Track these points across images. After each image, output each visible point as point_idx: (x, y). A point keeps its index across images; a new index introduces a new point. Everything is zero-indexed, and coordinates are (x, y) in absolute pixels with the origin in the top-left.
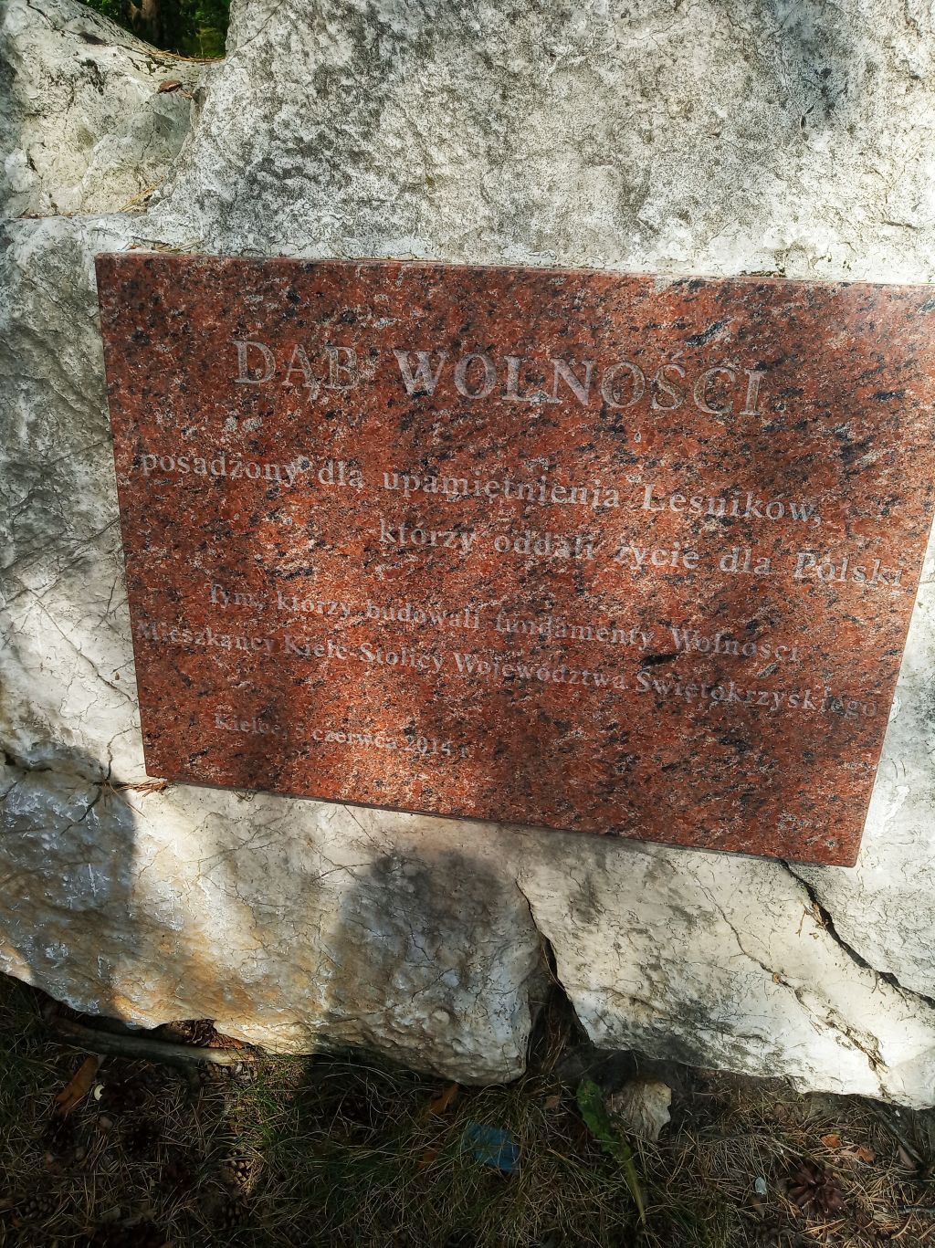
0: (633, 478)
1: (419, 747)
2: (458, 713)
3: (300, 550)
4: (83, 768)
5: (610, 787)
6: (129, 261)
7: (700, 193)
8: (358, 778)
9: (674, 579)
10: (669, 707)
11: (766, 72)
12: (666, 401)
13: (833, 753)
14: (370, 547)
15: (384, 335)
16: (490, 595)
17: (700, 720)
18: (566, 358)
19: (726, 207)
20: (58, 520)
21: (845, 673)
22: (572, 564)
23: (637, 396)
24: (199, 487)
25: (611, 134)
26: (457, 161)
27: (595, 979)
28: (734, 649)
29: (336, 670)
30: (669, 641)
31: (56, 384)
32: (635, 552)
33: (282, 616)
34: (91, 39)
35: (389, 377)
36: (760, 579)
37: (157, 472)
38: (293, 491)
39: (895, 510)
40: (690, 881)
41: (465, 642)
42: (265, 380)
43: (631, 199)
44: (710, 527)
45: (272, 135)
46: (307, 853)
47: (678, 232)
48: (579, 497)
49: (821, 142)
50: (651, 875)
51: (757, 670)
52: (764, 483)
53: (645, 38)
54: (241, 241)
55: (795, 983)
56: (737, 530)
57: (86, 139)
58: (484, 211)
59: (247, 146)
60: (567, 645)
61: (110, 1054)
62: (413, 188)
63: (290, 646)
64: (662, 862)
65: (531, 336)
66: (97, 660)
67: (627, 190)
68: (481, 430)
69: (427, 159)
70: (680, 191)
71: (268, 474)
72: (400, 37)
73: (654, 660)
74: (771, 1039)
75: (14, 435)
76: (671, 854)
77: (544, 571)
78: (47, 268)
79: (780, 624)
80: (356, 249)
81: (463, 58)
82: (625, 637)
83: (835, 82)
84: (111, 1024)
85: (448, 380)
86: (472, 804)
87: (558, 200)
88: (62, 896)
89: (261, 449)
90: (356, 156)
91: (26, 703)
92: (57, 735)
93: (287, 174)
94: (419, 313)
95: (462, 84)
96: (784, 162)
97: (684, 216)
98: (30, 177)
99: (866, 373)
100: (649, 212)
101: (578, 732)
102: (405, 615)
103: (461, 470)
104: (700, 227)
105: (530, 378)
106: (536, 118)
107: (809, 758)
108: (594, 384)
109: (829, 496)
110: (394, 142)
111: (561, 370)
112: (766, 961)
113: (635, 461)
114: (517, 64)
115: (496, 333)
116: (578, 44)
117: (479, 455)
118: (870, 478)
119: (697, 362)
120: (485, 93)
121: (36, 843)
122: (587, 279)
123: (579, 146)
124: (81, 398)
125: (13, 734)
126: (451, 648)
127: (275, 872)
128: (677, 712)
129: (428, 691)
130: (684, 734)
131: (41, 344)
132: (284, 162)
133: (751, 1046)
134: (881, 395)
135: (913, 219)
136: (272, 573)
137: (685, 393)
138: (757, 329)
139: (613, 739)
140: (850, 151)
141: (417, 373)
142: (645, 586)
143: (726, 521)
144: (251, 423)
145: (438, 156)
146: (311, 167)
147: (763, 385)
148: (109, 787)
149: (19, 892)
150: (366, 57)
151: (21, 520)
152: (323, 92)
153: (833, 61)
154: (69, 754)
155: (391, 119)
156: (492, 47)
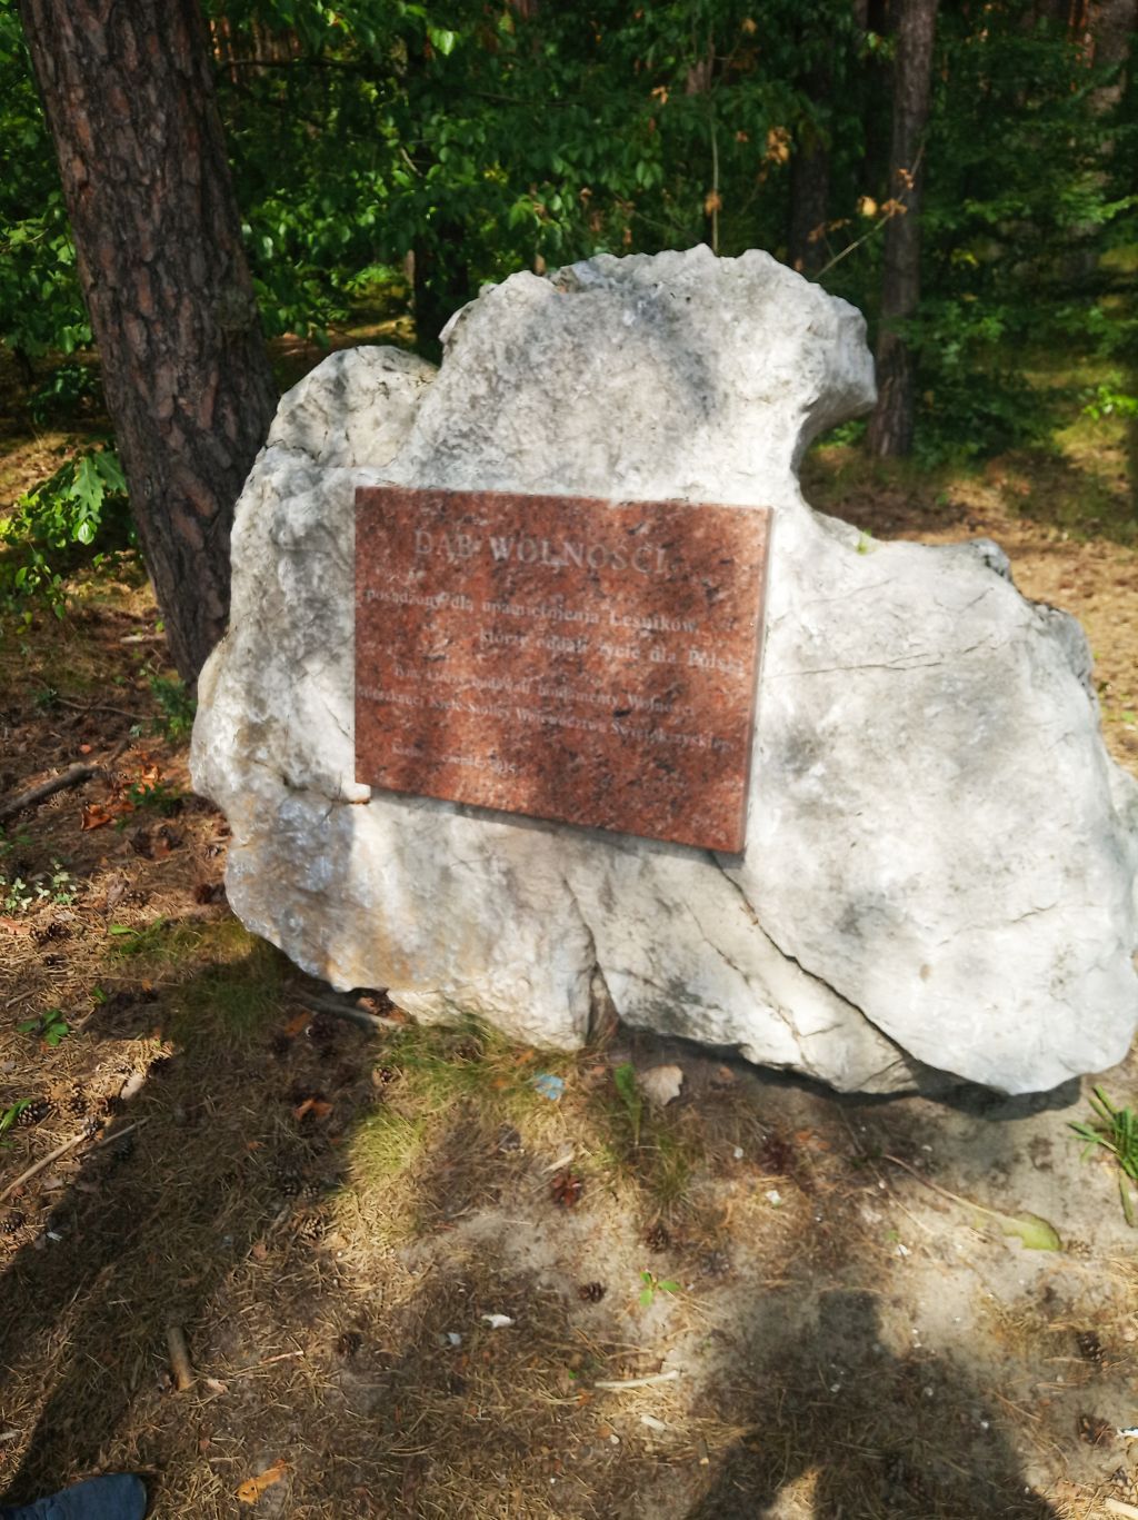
0: (605, 606)
1: (497, 767)
2: (518, 746)
3: (441, 643)
4: (325, 789)
5: (599, 796)
6: (370, 490)
7: (645, 458)
8: (465, 787)
9: (628, 664)
10: (629, 743)
11: (676, 398)
12: (619, 565)
13: (719, 772)
14: (475, 644)
15: (484, 528)
16: (536, 673)
17: (646, 753)
18: (570, 542)
19: (658, 465)
20: (327, 632)
21: (720, 723)
22: (576, 655)
23: (605, 561)
24: (392, 609)
25: (604, 429)
26: (532, 442)
27: (621, 963)
28: (661, 708)
29: (456, 716)
30: (626, 702)
31: (334, 555)
32: (607, 648)
33: (430, 684)
34: (387, 369)
35: (487, 551)
36: (671, 666)
37: (374, 600)
38: (439, 611)
39: (736, 626)
40: (663, 877)
41: (522, 701)
42: (428, 552)
43: (613, 460)
44: (644, 634)
45: (448, 428)
46: (444, 851)
47: (633, 476)
48: (578, 616)
49: (703, 432)
50: (641, 874)
51: (674, 721)
52: (669, 610)
53: (619, 382)
54: (430, 481)
55: (743, 968)
56: (658, 637)
57: (377, 423)
58: (544, 467)
59: (436, 433)
60: (574, 704)
61: (322, 1012)
62: (512, 455)
63: (433, 702)
64: (646, 863)
65: (553, 531)
66: (339, 716)
67: (611, 456)
68: (530, 579)
69: (519, 441)
70: (636, 456)
71: (427, 602)
72: (507, 382)
73: (621, 714)
74: (724, 1007)
75: (310, 582)
76: (652, 857)
77: (562, 659)
78: (336, 494)
79: (683, 693)
80: (483, 486)
81: (535, 392)
82: (605, 699)
83: (709, 402)
84: (323, 987)
85: (514, 553)
86: (525, 805)
87: (580, 461)
88: (304, 880)
89: (424, 588)
90: (486, 439)
91: (299, 744)
92: (313, 766)
93: (454, 447)
94: (501, 517)
95: (534, 404)
96: (686, 441)
97: (637, 469)
98: (345, 444)
99: (715, 551)
100: (620, 468)
101: (581, 760)
102: (494, 685)
103: (521, 601)
104: (645, 474)
105: (554, 552)
106: (569, 421)
107: (705, 778)
108: (584, 556)
109: (702, 618)
110: (503, 432)
111: (568, 548)
112: (720, 947)
113: (604, 597)
114: (560, 395)
115: (535, 528)
116: (587, 385)
117: (529, 593)
118: (721, 607)
119: (633, 544)
120: (545, 409)
121: (293, 840)
122: (579, 501)
123: (589, 434)
124: (346, 563)
125: (290, 765)
126: (515, 705)
127: (426, 865)
128: (633, 746)
129: (503, 731)
130: (637, 762)
131: (329, 533)
132: (452, 442)
133: (712, 1014)
134: (723, 562)
135: (750, 471)
136: (426, 658)
137: (628, 560)
138: (660, 527)
139: (600, 764)
140: (718, 436)
141: (500, 548)
142: (613, 668)
143: (652, 631)
144: (421, 574)
145: (524, 439)
146: (465, 444)
147: (666, 557)
148: (339, 801)
149: (280, 878)
150: (493, 391)
151: (309, 631)
152: (473, 407)
153: (707, 392)
154: (318, 778)
155: (502, 422)
156: (548, 387)
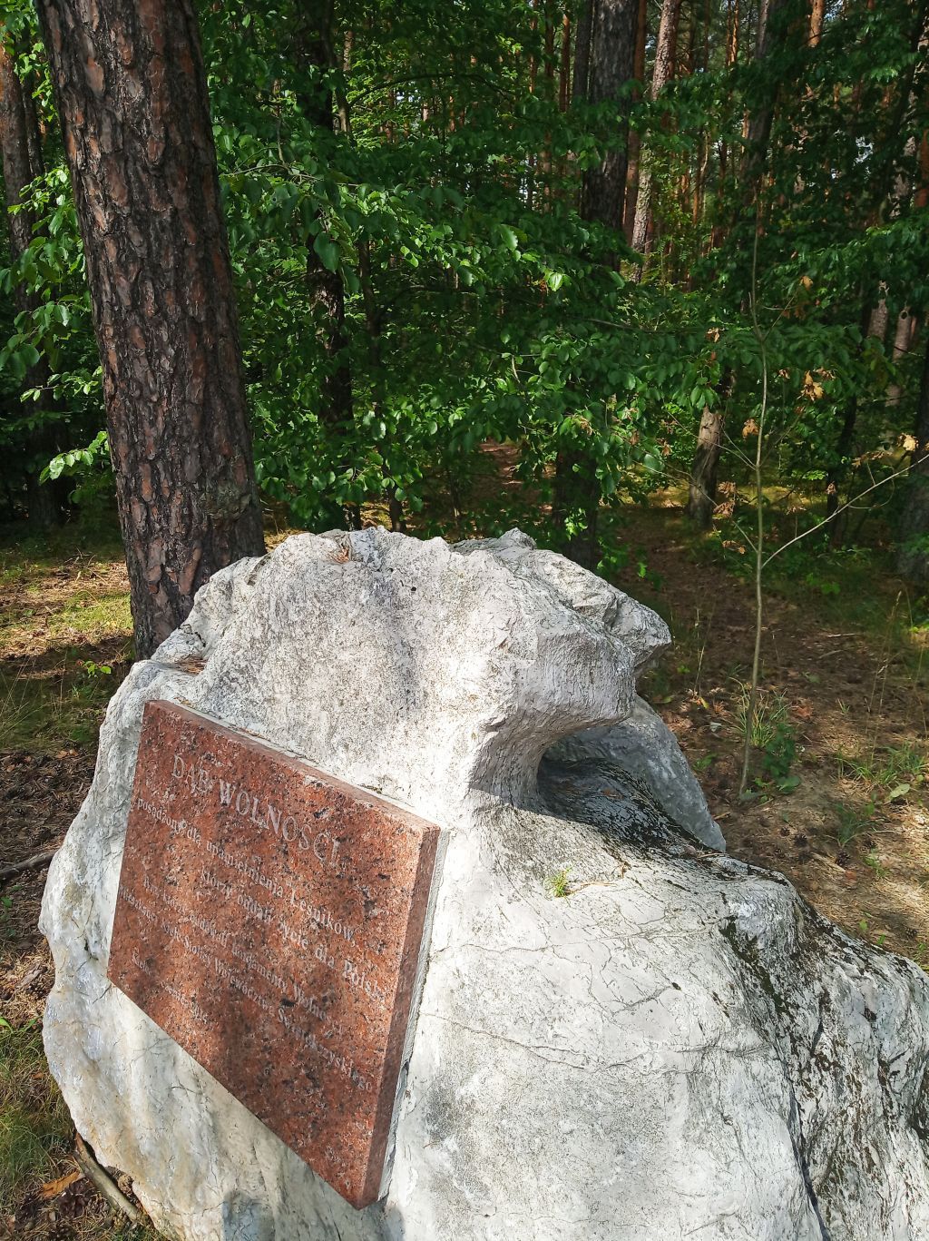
0: (289, 883)
1: (195, 1012)
2: (212, 998)
3: (176, 869)
7: (354, 737)
8: (172, 1019)
9: (298, 953)
10: (289, 1038)
11: (387, 684)
12: (304, 844)
14: (197, 879)
15: (218, 770)
16: (233, 929)
17: (300, 1056)
18: (273, 806)
19: (363, 748)
22: (262, 924)
23: (295, 836)
24: (151, 822)
25: (330, 698)
28: (317, 1012)
29: (175, 945)
30: (292, 992)
32: (285, 928)
33: (164, 905)
35: (216, 792)
36: (330, 970)
37: (142, 809)
38: (178, 837)
39: (384, 951)
41: (220, 953)
42: (180, 778)
43: (331, 731)
44: (313, 926)
45: (233, 661)
46: (172, 1069)
47: (341, 752)
48: (269, 885)
49: (403, 725)
51: (325, 1032)
52: (335, 909)
53: (346, 656)
56: (323, 933)
60: (255, 975)
61: (87, 1177)
62: (267, 700)
63: (163, 924)
65: (263, 791)
67: (331, 726)
68: (241, 832)
69: (273, 689)
70: (347, 733)
71: (173, 825)
72: (273, 632)
73: (287, 1003)
79: (335, 1005)
80: (242, 723)
81: (289, 647)
82: (277, 981)
83: (411, 697)
85: (234, 801)
87: (310, 723)
88: (87, 1045)
89: (173, 811)
90: (254, 680)
93: (233, 680)
94: (230, 763)
95: (288, 658)
96: (388, 730)
97: (346, 747)
100: (335, 741)
101: (252, 1036)
102: (202, 925)
103: (232, 851)
104: (351, 754)
105: (260, 812)
107: (341, 1108)
108: (281, 825)
109: (359, 929)
111: (271, 812)
113: (289, 873)
115: (251, 783)
117: (238, 846)
118: (375, 925)
119: (316, 828)
120: (294, 665)
121: (84, 1003)
123: (320, 700)
125: (90, 933)
126: (215, 954)
127: (160, 1077)
128: (292, 1043)
129: (203, 977)
130: (293, 1062)
134: (382, 876)
136: (165, 879)
137: (311, 842)
138: (338, 818)
139: (265, 1049)
140: (413, 733)
141: (225, 793)
142: (287, 951)
143: (319, 925)
144: (173, 797)
145: (277, 688)
146: (241, 679)
147: (338, 851)
149: (75, 1033)
150: (264, 637)
152: (251, 647)
153: (412, 687)
156: (298, 645)
